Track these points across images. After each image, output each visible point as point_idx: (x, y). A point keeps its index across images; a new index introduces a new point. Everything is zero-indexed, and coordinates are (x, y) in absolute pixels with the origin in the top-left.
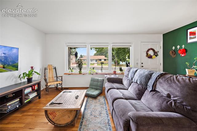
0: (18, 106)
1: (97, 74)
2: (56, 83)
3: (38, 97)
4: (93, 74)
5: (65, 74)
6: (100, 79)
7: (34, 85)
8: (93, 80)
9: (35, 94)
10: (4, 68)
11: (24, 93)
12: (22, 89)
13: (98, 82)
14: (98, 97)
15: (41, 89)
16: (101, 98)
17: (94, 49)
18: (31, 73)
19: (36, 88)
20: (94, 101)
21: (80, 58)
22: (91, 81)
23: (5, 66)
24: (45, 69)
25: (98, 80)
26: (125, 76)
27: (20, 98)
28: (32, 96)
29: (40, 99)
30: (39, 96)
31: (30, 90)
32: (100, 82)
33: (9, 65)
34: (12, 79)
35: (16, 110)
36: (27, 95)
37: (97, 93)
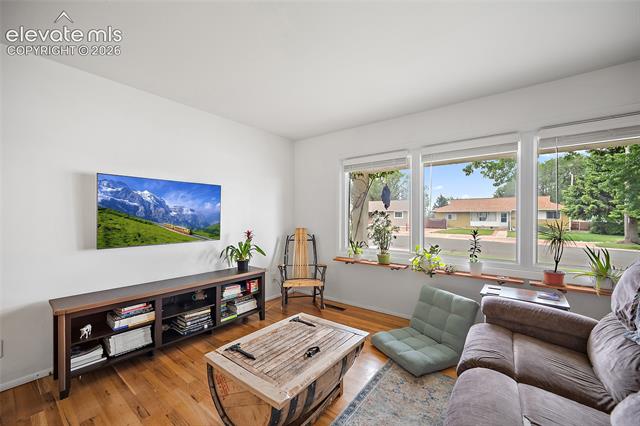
0: (206, 326)
1: (448, 273)
2: (312, 284)
3: (257, 315)
4: (431, 274)
5: (338, 259)
6: (458, 301)
7: (250, 280)
8: (427, 298)
9: (251, 305)
10: (191, 234)
11: (222, 297)
12: (215, 288)
13: (450, 312)
14: (432, 377)
15: (266, 299)
16: (442, 387)
17: (480, 169)
18: (246, 248)
19: (254, 287)
20: (407, 388)
21: (435, 207)
22: (420, 300)
23: (193, 231)
24: (288, 240)
25: (449, 300)
26: (612, 315)
27: (211, 308)
28: (243, 308)
29: (263, 321)
30: (260, 310)
31: (236, 291)
32: (456, 312)
33: (199, 229)
34: (210, 258)
35: (202, 335)
36: (231, 303)
37: (429, 360)
